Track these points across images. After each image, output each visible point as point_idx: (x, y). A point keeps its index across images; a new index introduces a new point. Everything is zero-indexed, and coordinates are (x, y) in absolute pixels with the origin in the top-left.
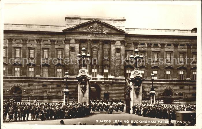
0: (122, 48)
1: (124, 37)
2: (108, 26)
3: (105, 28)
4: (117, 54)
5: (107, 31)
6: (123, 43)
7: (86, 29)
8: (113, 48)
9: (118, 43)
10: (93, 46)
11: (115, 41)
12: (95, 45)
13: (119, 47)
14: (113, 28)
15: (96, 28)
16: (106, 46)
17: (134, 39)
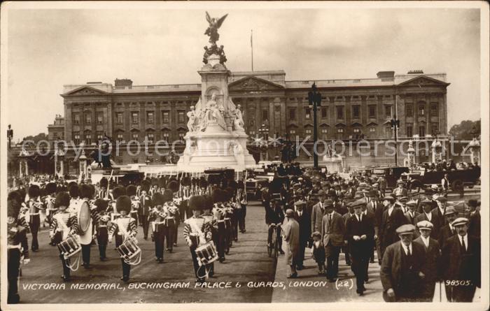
0: (282, 105)
1: (284, 93)
2: (265, 82)
3: (262, 84)
4: (277, 113)
5: (264, 88)
6: (283, 99)
7: (240, 87)
8: (271, 105)
9: (277, 99)
10: (249, 105)
11: (273, 99)
12: (252, 104)
13: (278, 104)
14: (271, 84)
15: (251, 85)
16: (264, 104)
17: (298, 93)
